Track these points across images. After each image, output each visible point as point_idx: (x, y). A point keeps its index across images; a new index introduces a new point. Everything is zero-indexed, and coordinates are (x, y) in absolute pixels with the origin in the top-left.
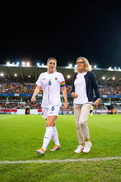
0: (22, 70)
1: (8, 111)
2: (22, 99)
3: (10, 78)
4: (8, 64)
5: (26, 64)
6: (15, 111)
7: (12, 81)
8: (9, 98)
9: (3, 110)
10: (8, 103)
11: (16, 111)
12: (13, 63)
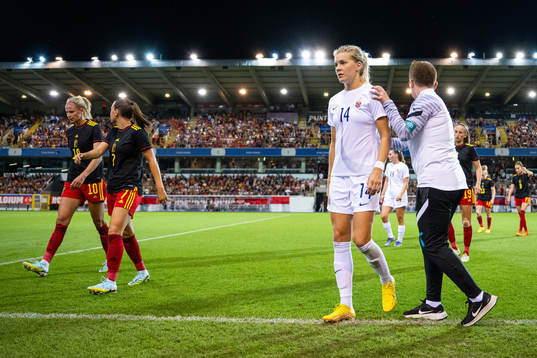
0: (304, 77)
1: (264, 201)
2: (303, 165)
3: (266, 100)
4: (261, 60)
5: (312, 58)
6: (285, 201)
7: (275, 111)
8: (265, 163)
9: (247, 200)
10: (262, 176)
11: (288, 202)
12: (275, 56)
